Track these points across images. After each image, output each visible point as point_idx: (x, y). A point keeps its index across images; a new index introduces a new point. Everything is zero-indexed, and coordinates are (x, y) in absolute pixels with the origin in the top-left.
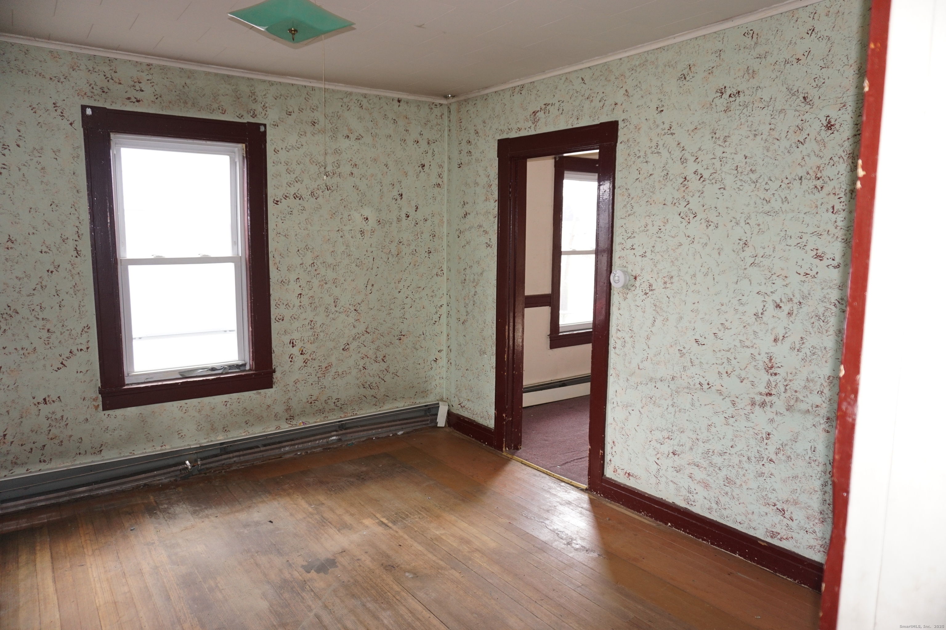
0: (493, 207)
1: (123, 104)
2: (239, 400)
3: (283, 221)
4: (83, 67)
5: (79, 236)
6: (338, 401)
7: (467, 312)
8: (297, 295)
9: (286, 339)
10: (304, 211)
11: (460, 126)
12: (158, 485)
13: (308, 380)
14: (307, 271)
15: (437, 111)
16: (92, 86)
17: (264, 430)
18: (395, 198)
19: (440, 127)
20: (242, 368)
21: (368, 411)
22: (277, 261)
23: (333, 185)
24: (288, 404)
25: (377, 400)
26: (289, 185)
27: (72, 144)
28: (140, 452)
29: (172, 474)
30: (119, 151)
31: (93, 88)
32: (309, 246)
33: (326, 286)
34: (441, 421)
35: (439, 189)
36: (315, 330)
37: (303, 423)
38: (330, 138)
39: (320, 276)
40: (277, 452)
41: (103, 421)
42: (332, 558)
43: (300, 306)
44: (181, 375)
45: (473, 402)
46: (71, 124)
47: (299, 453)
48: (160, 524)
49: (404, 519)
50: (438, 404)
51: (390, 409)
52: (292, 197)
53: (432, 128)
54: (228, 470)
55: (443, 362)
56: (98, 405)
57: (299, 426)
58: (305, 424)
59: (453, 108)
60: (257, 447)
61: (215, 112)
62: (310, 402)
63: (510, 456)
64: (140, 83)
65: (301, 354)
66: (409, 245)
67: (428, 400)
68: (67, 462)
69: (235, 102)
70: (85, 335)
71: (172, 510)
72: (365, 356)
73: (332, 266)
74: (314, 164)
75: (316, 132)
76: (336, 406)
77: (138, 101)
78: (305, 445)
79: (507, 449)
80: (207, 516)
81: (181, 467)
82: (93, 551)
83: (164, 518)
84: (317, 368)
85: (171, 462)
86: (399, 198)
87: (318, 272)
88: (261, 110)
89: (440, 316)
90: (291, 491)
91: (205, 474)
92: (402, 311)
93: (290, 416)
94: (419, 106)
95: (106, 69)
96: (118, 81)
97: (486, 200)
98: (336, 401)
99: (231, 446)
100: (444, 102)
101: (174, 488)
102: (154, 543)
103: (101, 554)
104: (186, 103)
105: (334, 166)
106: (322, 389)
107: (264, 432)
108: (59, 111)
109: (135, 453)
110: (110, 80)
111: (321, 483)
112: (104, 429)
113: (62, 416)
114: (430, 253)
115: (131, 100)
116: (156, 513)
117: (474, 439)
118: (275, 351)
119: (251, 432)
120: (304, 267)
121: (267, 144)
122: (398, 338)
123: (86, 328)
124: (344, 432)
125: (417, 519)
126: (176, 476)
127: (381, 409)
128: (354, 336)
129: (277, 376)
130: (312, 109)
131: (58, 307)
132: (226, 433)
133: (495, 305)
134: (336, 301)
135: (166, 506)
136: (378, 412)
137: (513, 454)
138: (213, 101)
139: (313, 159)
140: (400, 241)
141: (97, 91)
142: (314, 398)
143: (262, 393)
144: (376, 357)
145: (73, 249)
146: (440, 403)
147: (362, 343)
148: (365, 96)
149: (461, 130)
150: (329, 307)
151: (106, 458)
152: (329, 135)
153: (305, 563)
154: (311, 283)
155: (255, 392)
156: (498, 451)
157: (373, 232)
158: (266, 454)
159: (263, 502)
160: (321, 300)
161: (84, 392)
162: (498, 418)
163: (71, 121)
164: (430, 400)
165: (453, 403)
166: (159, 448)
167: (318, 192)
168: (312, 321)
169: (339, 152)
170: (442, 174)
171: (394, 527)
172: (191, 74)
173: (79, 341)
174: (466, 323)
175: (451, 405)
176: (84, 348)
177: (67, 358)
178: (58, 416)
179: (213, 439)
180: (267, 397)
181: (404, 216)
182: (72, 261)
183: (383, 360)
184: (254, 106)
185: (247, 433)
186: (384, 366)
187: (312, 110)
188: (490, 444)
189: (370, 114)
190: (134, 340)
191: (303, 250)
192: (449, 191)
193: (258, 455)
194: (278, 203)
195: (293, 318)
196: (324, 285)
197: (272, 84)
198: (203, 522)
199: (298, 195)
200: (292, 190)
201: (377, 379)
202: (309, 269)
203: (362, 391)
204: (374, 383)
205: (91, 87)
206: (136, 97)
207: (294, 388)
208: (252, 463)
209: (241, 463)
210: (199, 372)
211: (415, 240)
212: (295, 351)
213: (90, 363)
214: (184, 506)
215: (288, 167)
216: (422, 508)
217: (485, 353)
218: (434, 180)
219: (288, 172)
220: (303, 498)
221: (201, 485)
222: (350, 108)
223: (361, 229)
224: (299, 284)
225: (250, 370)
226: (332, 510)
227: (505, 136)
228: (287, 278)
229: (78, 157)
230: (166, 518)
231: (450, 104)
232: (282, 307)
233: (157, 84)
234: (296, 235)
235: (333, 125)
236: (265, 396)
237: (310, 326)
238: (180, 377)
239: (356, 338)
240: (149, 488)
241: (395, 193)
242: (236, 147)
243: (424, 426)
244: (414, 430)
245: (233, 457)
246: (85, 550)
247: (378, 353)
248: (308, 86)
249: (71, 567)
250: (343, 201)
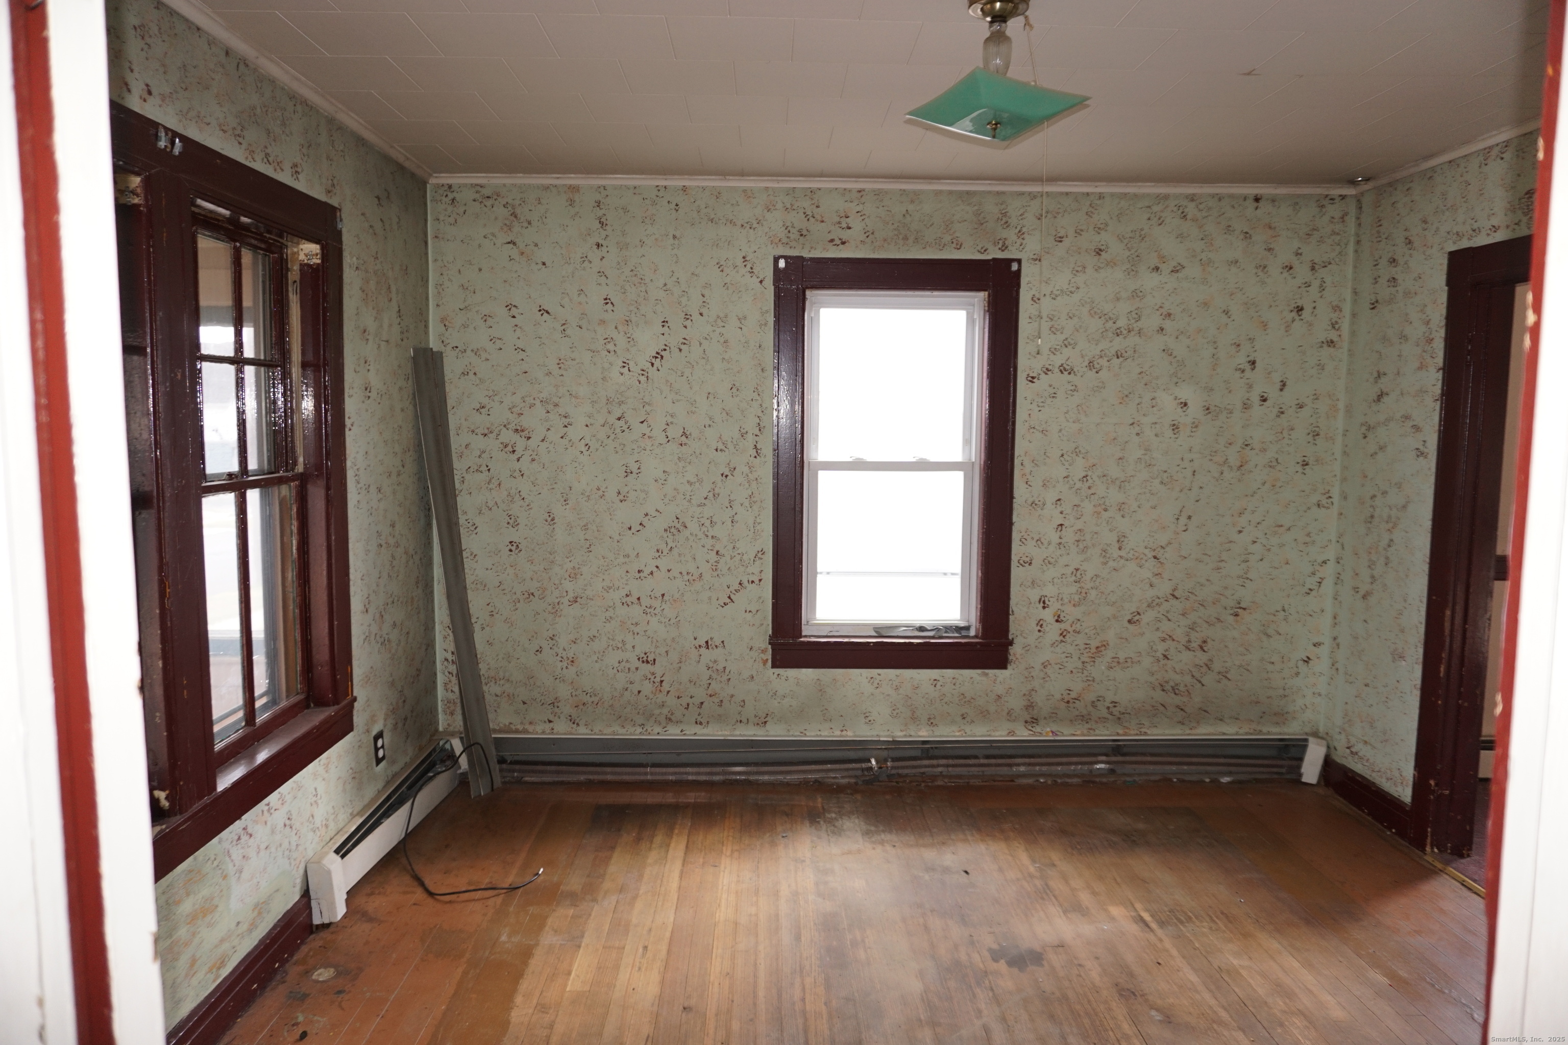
0: (1433, 381)
1: (824, 249)
2: (954, 680)
3: (1040, 409)
4: (779, 206)
5: (760, 430)
6: (1115, 706)
7: (1373, 577)
8: (1056, 527)
9: (1035, 595)
10: (1075, 393)
11: (1378, 232)
12: (833, 785)
13: (1065, 664)
14: (1074, 489)
15: (1334, 211)
16: (789, 228)
17: (989, 733)
18: (1240, 369)
19: (1338, 238)
20: (964, 633)
21: (1167, 732)
22: (1027, 471)
23: (1127, 350)
24: (1030, 698)
25: (1184, 716)
26: (1053, 351)
27: (761, 308)
28: (813, 734)
29: (851, 773)
30: (818, 313)
31: (789, 232)
32: (1080, 448)
33: (1105, 515)
34: (1311, 771)
35: (1331, 350)
36: (1082, 585)
37: (1052, 732)
38: (1126, 273)
39: (1096, 497)
40: (1004, 771)
41: (771, 682)
42: (1039, 950)
43: (1060, 543)
44: (876, 632)
45: (1373, 747)
46: (761, 282)
47: (1042, 780)
48: (819, 837)
49: (1181, 922)
50: (1306, 740)
51: (1209, 734)
52: (1056, 370)
53: (1321, 241)
54: (930, 784)
55: (1322, 665)
56: (767, 660)
57: (1045, 736)
58: (1056, 735)
59: (1367, 200)
60: (976, 757)
61: (946, 247)
62: (1066, 700)
63: (1439, 865)
64: (847, 217)
65: (1057, 621)
66: (1264, 450)
67: (1286, 730)
68: (725, 730)
69: (975, 231)
70: (758, 562)
71: (839, 823)
72: (1167, 637)
73: (1118, 483)
74: (1097, 317)
75: (1102, 265)
76: (1111, 714)
77: (843, 243)
78: (1053, 768)
79: (1436, 850)
80: (882, 843)
81: (864, 765)
82: (732, 851)
83: (827, 831)
84: (1082, 647)
85: (852, 755)
86: (1248, 367)
87: (1092, 491)
88: (1014, 238)
89: (1320, 580)
90: (1012, 834)
91: (897, 782)
92: (1244, 565)
93: (1032, 718)
94: (1297, 204)
95: (806, 204)
96: (819, 218)
97: (1421, 368)
98: (1111, 705)
99: (936, 748)
100: (1350, 191)
101: (852, 794)
102: (804, 861)
103: (739, 858)
104: (906, 238)
105: (1131, 318)
106: (1089, 683)
107: (990, 736)
108: (749, 266)
109: (808, 734)
110: (811, 219)
111: (1063, 832)
112: (771, 693)
113: (725, 668)
114: (1307, 464)
115: (834, 243)
116: (818, 822)
117: (1370, 818)
118: (1015, 613)
119: (969, 733)
120: (1071, 482)
121: (1021, 290)
122: (1232, 612)
123: (760, 553)
124: (1120, 758)
125: (1205, 930)
126: (856, 777)
127: (1193, 732)
128: (1150, 600)
129: (1016, 651)
130: (1096, 229)
131: (730, 523)
132: (932, 728)
133: (1426, 568)
134: (1122, 539)
135: (834, 815)
136: (1184, 735)
137: (1447, 863)
138: (945, 231)
139: (1095, 309)
140: (1246, 443)
141: (795, 235)
142: (1073, 695)
143: (991, 675)
144: (1189, 641)
145: (753, 447)
146: (1311, 739)
147: (1165, 613)
148: (1192, 198)
149: (1379, 239)
150: (1108, 548)
151: (772, 733)
152: (1124, 268)
153: (995, 946)
154: (1079, 509)
155: (979, 671)
156: (1417, 851)
157: (1196, 427)
158: (989, 771)
159: (966, 840)
160: (1095, 536)
161: (752, 639)
162: (1419, 786)
163: (761, 278)
164: (1290, 730)
165: (1336, 744)
166: (838, 733)
167: (1100, 361)
168: (1077, 570)
169: (1141, 294)
170: (1340, 321)
171: (1159, 932)
172: (914, 198)
173: (750, 569)
174: (1368, 598)
175: (1332, 746)
176: (756, 580)
177: (736, 590)
178: (720, 667)
179: (913, 733)
180: (998, 682)
181: (1256, 399)
182: (750, 463)
183: (1201, 648)
184: (1004, 234)
185: (963, 732)
186: (1202, 658)
187: (1098, 230)
188: (1402, 834)
189: (1201, 227)
190: (818, 575)
191: (1071, 455)
192: (1351, 354)
193: (974, 770)
194: (1034, 380)
195: (1047, 562)
196: (1103, 512)
197: (1033, 196)
198: (874, 849)
199: (1067, 368)
200: (1058, 360)
201: (1188, 679)
202: (1079, 485)
203: (1159, 695)
204: (1182, 685)
205: (787, 231)
206: (841, 237)
207: (1042, 675)
208: (967, 781)
209: (951, 777)
210: (901, 631)
211: (1277, 442)
212: (1048, 615)
213: (761, 601)
214: (857, 821)
215: (1052, 323)
216: (1222, 913)
217: (1402, 657)
218: (1322, 332)
219: (1053, 332)
220: (1027, 850)
221: (888, 797)
222: (1163, 221)
223: (1174, 422)
224: (1060, 509)
225: (976, 637)
226: (1065, 878)
227: (1465, 244)
228: (1041, 499)
229: (766, 324)
230: (829, 832)
231: (1362, 194)
232: (1031, 544)
233: (869, 217)
234: (1060, 431)
235: (1133, 251)
236: (995, 680)
237: (1074, 578)
238: (875, 634)
239: (1154, 604)
240: (819, 787)
241: (1241, 360)
242: (975, 297)
243: (1276, 776)
244: (1255, 779)
245: (938, 766)
246: (724, 848)
247: (1193, 635)
248: (1093, 193)
249: (704, 864)
250: (1143, 374)
